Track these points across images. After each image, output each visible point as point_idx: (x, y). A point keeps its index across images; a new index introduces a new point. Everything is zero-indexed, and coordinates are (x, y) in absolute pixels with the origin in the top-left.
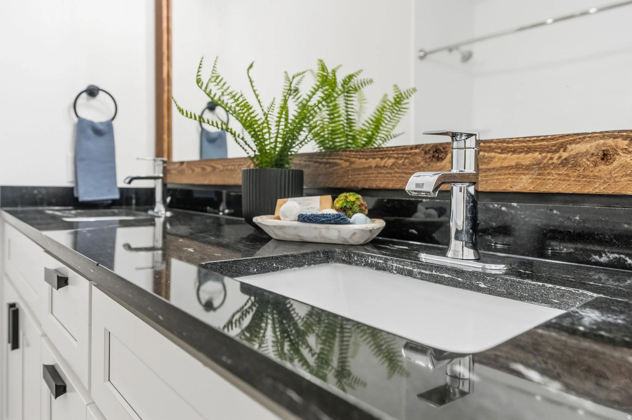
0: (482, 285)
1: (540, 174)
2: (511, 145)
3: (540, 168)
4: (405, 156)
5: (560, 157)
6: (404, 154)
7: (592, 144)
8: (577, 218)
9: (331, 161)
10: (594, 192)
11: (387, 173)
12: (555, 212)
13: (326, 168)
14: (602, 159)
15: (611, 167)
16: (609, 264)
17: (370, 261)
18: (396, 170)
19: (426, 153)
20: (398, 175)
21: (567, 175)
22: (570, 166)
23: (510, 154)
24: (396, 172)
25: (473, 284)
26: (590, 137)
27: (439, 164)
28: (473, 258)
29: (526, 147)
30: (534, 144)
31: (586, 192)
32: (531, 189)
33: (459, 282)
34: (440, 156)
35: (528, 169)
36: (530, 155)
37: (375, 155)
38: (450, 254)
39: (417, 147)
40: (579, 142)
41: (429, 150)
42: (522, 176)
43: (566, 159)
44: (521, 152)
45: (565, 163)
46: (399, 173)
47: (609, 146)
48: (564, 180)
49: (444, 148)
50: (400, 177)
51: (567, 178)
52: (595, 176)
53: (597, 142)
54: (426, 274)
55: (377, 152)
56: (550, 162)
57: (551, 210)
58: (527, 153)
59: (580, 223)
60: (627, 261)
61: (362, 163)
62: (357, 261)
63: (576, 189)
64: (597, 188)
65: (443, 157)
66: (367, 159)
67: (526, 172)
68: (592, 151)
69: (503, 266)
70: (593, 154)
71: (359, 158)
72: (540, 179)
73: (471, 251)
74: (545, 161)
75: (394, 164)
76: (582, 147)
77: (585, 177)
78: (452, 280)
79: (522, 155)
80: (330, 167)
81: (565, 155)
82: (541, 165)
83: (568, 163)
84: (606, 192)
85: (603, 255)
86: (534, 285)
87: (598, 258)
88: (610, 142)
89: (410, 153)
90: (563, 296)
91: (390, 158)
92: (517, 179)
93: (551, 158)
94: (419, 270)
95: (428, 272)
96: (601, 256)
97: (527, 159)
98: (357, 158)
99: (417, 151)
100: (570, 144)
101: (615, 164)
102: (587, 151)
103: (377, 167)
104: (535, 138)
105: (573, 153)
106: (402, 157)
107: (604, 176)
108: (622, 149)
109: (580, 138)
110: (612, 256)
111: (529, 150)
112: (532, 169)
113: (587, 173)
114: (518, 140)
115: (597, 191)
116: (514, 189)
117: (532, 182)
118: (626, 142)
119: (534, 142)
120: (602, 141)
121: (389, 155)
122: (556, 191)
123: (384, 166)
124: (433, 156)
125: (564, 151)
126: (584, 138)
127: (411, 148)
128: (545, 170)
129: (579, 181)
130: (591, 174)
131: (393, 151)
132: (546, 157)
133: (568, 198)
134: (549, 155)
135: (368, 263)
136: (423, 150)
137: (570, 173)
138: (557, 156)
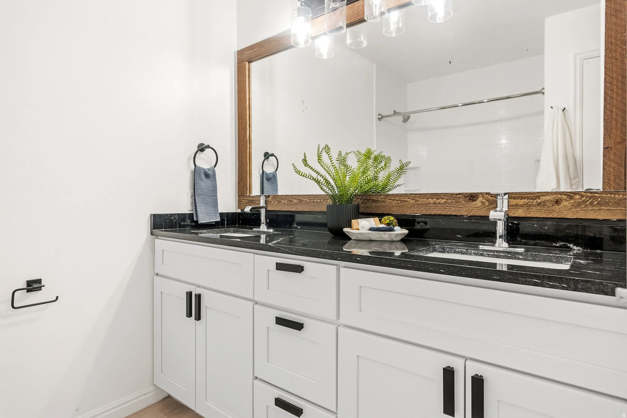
0: (521, 257)
1: (527, 209)
2: (513, 195)
3: (528, 206)
4: (453, 198)
5: (537, 202)
6: (452, 197)
7: (552, 197)
8: (546, 228)
9: (402, 199)
10: (553, 217)
11: (441, 207)
12: (535, 225)
13: (398, 203)
14: (556, 203)
15: (560, 207)
16: (561, 247)
17: (457, 251)
18: (447, 205)
19: (465, 197)
20: (448, 208)
21: (540, 209)
22: (541, 206)
23: (513, 199)
24: (447, 206)
25: (516, 257)
26: (550, 194)
27: (473, 203)
28: (508, 247)
29: (521, 197)
30: (524, 196)
31: (549, 217)
32: (523, 215)
33: (509, 257)
34: (474, 199)
35: (521, 207)
36: (522, 200)
37: (433, 197)
38: (497, 245)
39: (460, 194)
40: (545, 196)
41: (468, 196)
42: (519, 210)
43: (539, 203)
44: (518, 199)
45: (539, 204)
46: (449, 207)
47: (559, 198)
48: (539, 212)
49: (476, 195)
50: (450, 209)
51: (541, 211)
52: (553, 210)
53: (553, 196)
54: (491, 255)
55: (434, 195)
56: (532, 204)
57: (533, 225)
58: (521, 199)
59: (547, 230)
60: (568, 245)
61: (424, 201)
62: (449, 251)
63: (545, 216)
64: (555, 215)
65: (476, 200)
66: (428, 199)
67: (521, 208)
68: (551, 200)
69: (524, 249)
70: (552, 201)
71: (422, 199)
72: (528, 211)
73: (507, 244)
74: (530, 203)
75: (445, 202)
76: (547, 198)
77: (548, 210)
78: (505, 256)
79: (519, 200)
80: (401, 203)
81: (539, 201)
82: (528, 205)
83: (541, 204)
84: (558, 217)
85: (558, 243)
86: (545, 255)
87: (556, 245)
88: (559, 196)
89: (455, 197)
90: (557, 258)
91: (442, 199)
92: (516, 211)
93: (533, 202)
94: (487, 253)
95: (492, 254)
96: (557, 244)
97: (521, 202)
98: (421, 198)
99: (460, 196)
100: (541, 196)
101: (561, 205)
102: (549, 199)
103: (434, 203)
104: (525, 193)
105: (543, 200)
106: (451, 199)
107: (557, 210)
108: (564, 199)
109: (546, 194)
110: (561, 243)
111: (522, 198)
112: (524, 207)
113: (549, 209)
114: (516, 193)
115: (554, 216)
116: (515, 215)
117: (523, 213)
118: (566, 197)
119: (524, 194)
120: (555, 196)
121: (442, 197)
122: (535, 216)
123: (439, 203)
124: (470, 199)
125: (539, 199)
126: (548, 194)
127: (457, 194)
128: (530, 207)
129: (546, 212)
130: (551, 209)
131: (445, 195)
132: (530, 201)
133: (539, 219)
134: (532, 200)
135: (456, 251)
136: (464, 195)
137: (542, 209)
138: (535, 201)
